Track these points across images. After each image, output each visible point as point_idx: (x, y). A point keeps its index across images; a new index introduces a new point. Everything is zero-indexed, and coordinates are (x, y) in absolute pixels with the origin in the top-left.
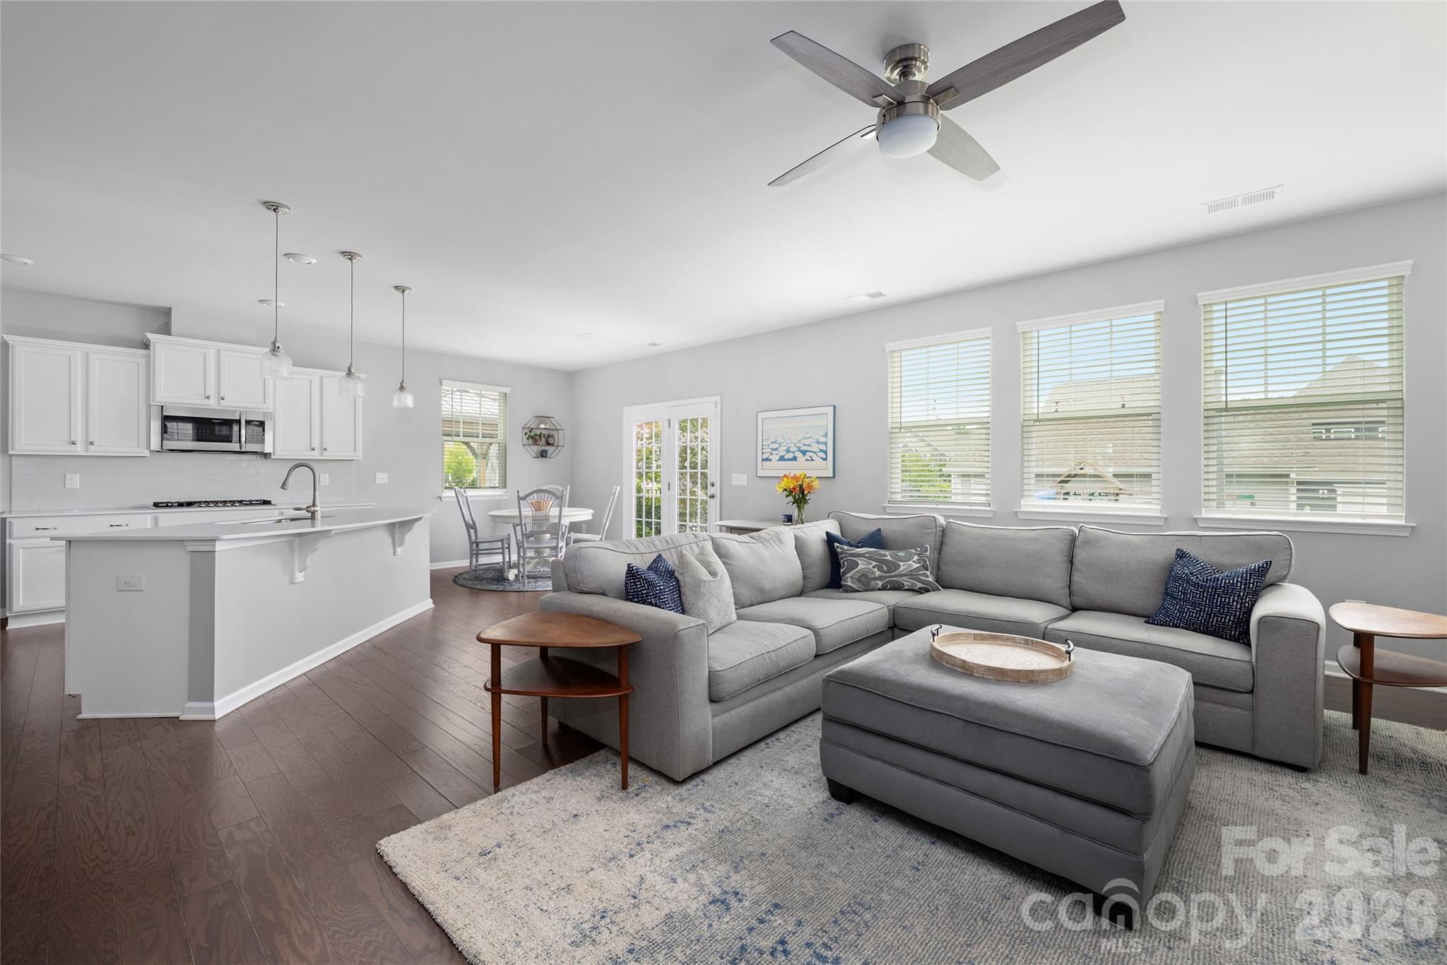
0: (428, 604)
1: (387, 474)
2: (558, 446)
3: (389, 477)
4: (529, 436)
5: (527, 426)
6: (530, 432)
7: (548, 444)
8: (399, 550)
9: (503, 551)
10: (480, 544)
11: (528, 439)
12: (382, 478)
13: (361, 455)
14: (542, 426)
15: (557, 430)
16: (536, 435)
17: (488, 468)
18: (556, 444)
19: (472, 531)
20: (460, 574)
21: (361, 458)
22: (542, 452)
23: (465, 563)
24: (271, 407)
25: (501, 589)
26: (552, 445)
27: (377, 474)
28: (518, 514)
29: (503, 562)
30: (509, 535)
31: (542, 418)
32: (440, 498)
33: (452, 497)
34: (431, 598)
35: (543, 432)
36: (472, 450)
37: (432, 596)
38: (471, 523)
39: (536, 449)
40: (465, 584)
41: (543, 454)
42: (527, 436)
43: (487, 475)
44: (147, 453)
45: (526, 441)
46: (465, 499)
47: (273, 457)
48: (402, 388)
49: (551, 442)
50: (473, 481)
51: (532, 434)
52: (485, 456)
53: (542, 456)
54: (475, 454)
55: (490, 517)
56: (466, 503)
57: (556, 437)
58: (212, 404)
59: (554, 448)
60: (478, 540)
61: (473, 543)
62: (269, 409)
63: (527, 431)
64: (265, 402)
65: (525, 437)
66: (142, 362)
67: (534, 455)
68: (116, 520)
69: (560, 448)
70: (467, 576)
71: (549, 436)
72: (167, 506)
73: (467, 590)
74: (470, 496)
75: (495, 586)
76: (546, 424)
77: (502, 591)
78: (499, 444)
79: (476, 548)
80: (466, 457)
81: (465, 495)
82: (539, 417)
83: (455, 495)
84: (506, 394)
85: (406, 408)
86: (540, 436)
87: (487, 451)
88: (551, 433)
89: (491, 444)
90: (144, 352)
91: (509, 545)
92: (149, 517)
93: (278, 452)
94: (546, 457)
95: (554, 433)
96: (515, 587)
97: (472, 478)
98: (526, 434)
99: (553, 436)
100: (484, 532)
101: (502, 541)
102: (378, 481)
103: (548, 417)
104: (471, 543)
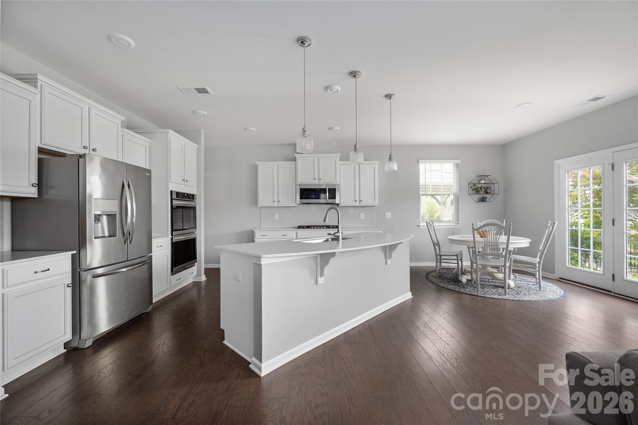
0: (408, 296)
1: (391, 213)
2: (494, 194)
3: (391, 214)
4: (473, 188)
5: (471, 183)
6: (474, 186)
7: (487, 193)
8: (389, 261)
9: (458, 261)
10: (442, 256)
11: (472, 190)
12: (389, 215)
13: (377, 203)
14: (483, 182)
15: (493, 184)
16: (478, 188)
17: (446, 209)
18: (493, 192)
19: (437, 247)
20: (430, 272)
21: (377, 205)
22: (483, 198)
23: (433, 264)
24: (338, 182)
25: (457, 290)
26: (490, 193)
27: (386, 213)
28: (472, 239)
29: (458, 269)
30: (461, 251)
31: (482, 177)
32: (419, 226)
33: (425, 226)
34: (410, 291)
35: (483, 185)
36: (438, 201)
37: (411, 290)
38: (436, 242)
39: (478, 196)
40: (433, 280)
41: (483, 200)
42: (472, 189)
43: (445, 213)
44: (296, 205)
45: (471, 192)
46: (433, 227)
47: (340, 205)
48: (390, 159)
49: (489, 192)
50: (438, 217)
51: (475, 187)
52: (444, 204)
53: (482, 201)
54: (439, 203)
55: (448, 240)
56: (433, 229)
57: (493, 188)
58: (316, 182)
59: (491, 195)
60: (441, 254)
61: (438, 255)
62: (338, 183)
63: (472, 185)
64: (336, 180)
65: (470, 190)
66: (294, 166)
67: (477, 200)
68: (284, 233)
69: (495, 195)
70: (434, 274)
71: (487, 188)
72: (304, 227)
73: (434, 285)
74: (435, 226)
75: (453, 286)
76: (485, 180)
77: (458, 292)
78: (454, 194)
79: (439, 257)
80: (435, 205)
81: (432, 225)
82: (480, 176)
83: (426, 225)
84: (458, 164)
85: (394, 171)
86: (481, 188)
87: (445, 201)
88: (489, 186)
89: (449, 195)
90: (294, 162)
91: (461, 258)
92: (295, 232)
93: (341, 203)
94: (485, 201)
95: (492, 186)
96: (467, 290)
97: (437, 215)
98: (471, 187)
99: (491, 188)
100: (445, 249)
101: (457, 256)
102: (386, 217)
103: (486, 176)
104: (437, 255)
